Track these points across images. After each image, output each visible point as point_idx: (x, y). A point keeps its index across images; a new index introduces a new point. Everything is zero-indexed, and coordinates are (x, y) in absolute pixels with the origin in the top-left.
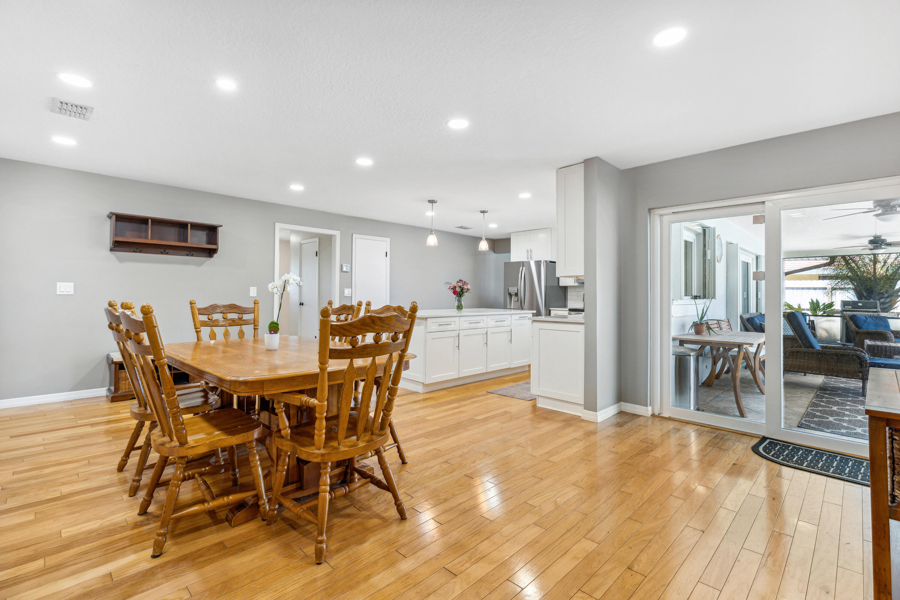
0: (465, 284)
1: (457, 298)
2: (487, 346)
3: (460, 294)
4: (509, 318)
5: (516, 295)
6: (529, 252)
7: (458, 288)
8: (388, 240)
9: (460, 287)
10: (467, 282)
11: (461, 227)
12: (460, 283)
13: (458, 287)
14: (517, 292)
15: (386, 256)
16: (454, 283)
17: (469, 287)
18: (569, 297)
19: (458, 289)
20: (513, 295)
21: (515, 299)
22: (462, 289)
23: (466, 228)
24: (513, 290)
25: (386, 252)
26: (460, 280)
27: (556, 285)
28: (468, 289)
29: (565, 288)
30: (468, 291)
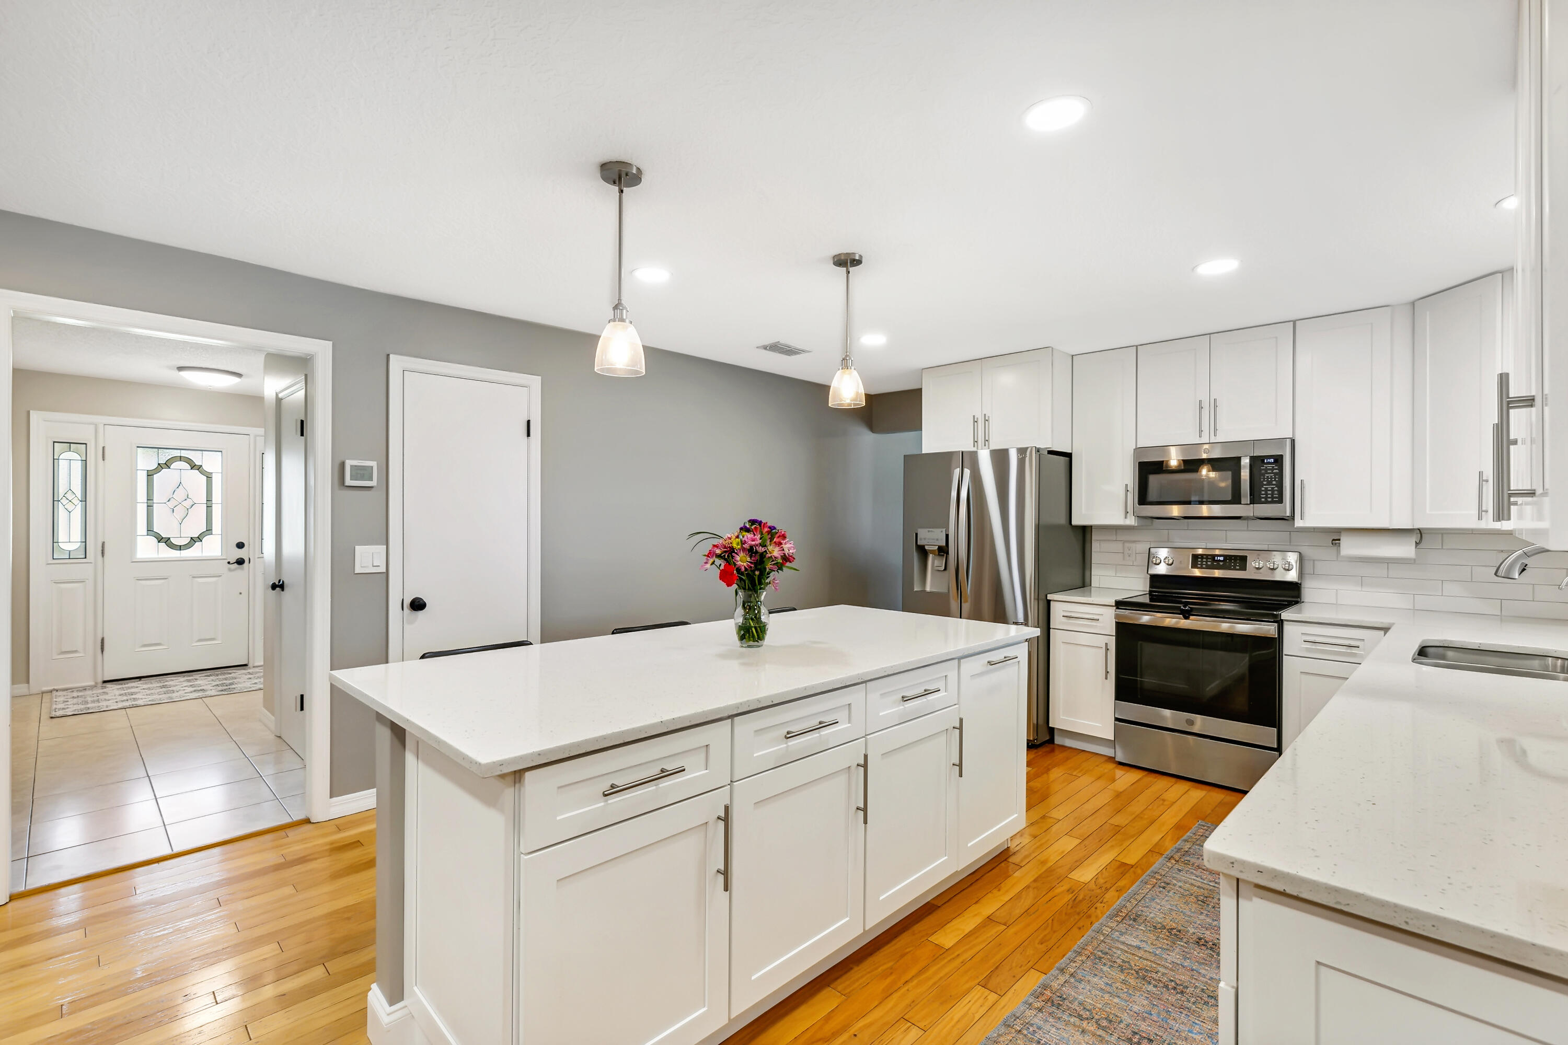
0: (771, 539)
1: (740, 593)
2: (865, 822)
3: (751, 577)
4: (953, 675)
5: (943, 551)
6: (981, 423)
7: (742, 554)
8: (535, 382)
9: (751, 551)
10: (780, 527)
11: (775, 348)
12: (750, 535)
13: (744, 549)
14: (944, 544)
15: (529, 435)
16: (729, 532)
17: (789, 547)
18: (1096, 557)
19: (742, 560)
20: (932, 552)
21: (937, 563)
22: (759, 560)
23: (789, 351)
24: (931, 537)
25: (529, 422)
26: (753, 522)
27: (1063, 521)
28: (786, 559)
29: (1085, 532)
30: (788, 564)
